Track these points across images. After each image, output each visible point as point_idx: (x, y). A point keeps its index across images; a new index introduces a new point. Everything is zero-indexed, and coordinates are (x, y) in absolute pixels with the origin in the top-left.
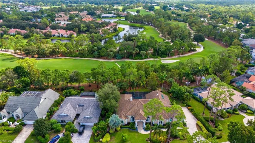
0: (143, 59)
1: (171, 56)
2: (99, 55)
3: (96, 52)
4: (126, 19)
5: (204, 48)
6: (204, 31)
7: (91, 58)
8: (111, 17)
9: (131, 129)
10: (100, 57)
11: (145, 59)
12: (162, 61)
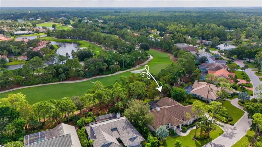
0: (113, 73)
1: (134, 66)
2: (66, 77)
3: (63, 74)
4: (48, 35)
5: (152, 56)
6: (141, 41)
7: (57, 82)
8: (26, 34)
9: (173, 135)
10: (68, 78)
11: (115, 72)
12: (131, 72)
